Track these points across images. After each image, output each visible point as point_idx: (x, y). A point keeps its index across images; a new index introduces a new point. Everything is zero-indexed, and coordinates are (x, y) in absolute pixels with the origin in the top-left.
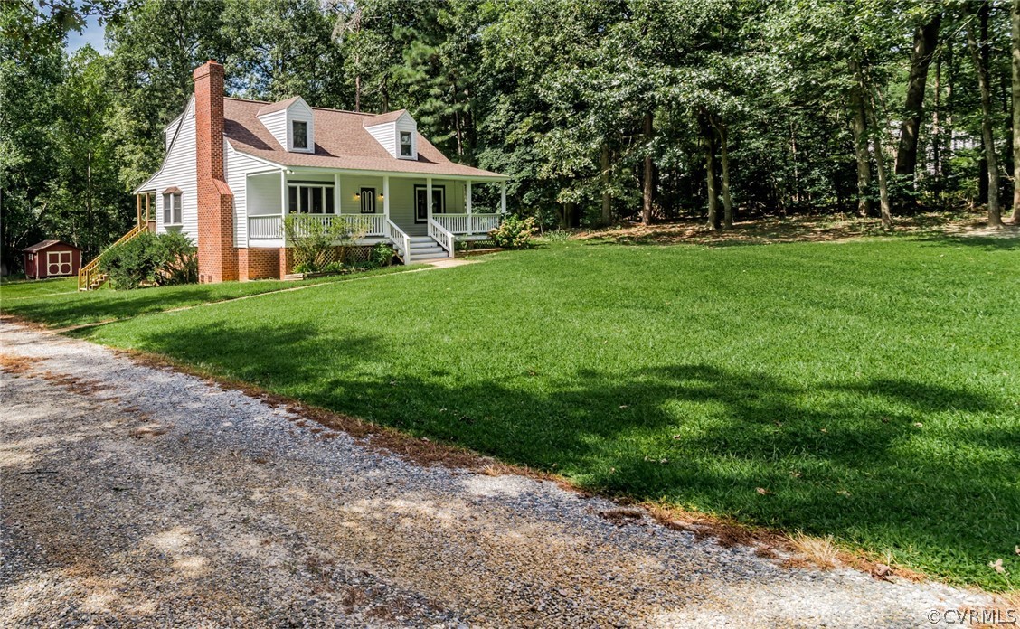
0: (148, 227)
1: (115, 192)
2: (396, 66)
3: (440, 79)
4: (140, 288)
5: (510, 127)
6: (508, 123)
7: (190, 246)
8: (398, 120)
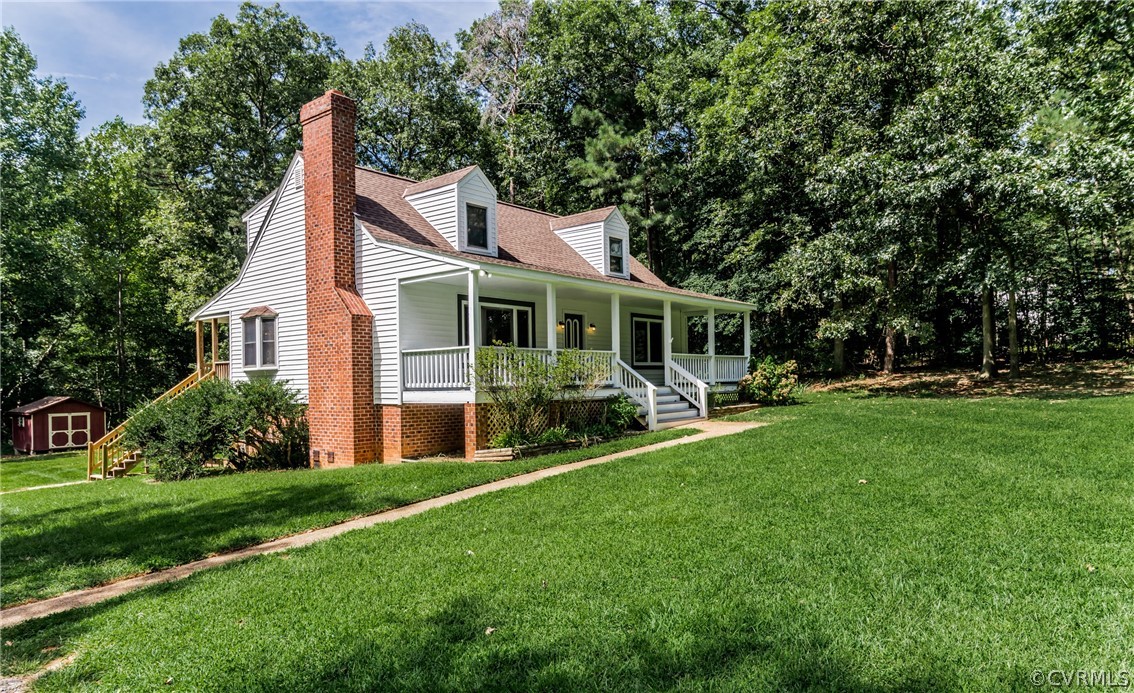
0: (214, 373)
1: (159, 329)
2: (578, 160)
3: (637, 179)
4: (202, 475)
5: (726, 246)
6: (722, 242)
7: (292, 402)
8: (607, 221)
